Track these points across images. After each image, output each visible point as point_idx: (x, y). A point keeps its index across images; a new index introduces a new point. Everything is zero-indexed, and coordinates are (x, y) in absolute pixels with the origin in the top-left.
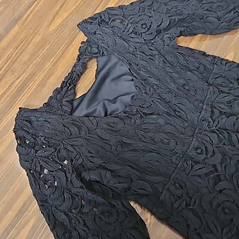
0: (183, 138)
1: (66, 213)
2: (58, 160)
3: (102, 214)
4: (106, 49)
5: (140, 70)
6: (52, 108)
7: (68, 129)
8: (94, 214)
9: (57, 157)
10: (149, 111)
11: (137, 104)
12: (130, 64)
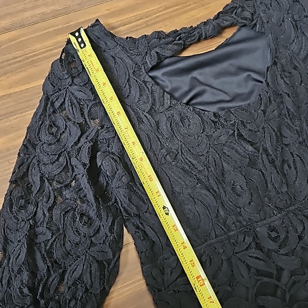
0: (265, 203)
1: (44, 178)
2: (87, 114)
3: (81, 214)
4: (262, 23)
5: (282, 78)
6: (133, 48)
7: (130, 88)
8: (72, 207)
9: (89, 109)
10: (249, 135)
11: (240, 117)
12: (275, 63)
